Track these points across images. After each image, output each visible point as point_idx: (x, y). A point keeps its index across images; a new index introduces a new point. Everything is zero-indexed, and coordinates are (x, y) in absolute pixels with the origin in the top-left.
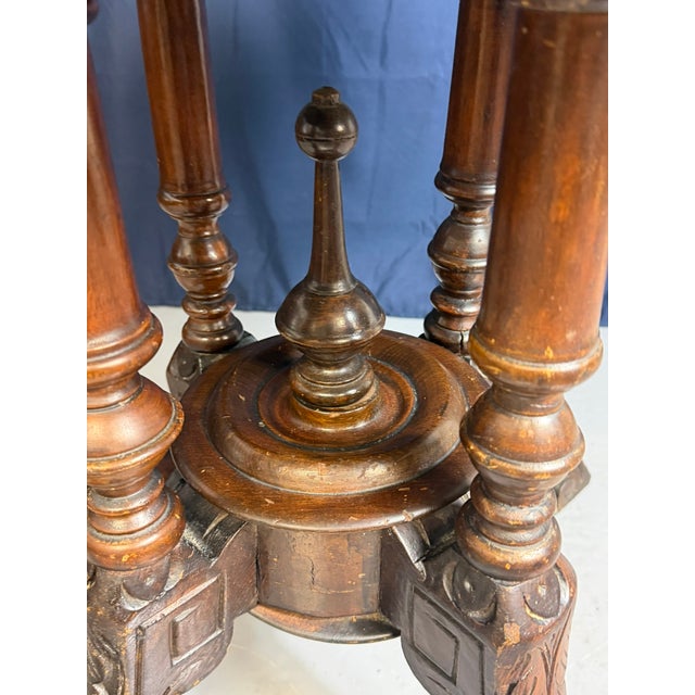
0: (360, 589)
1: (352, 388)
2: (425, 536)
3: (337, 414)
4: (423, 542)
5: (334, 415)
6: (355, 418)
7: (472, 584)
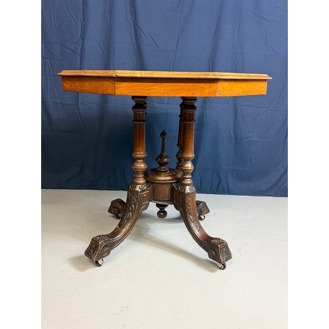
7: (182, 187)
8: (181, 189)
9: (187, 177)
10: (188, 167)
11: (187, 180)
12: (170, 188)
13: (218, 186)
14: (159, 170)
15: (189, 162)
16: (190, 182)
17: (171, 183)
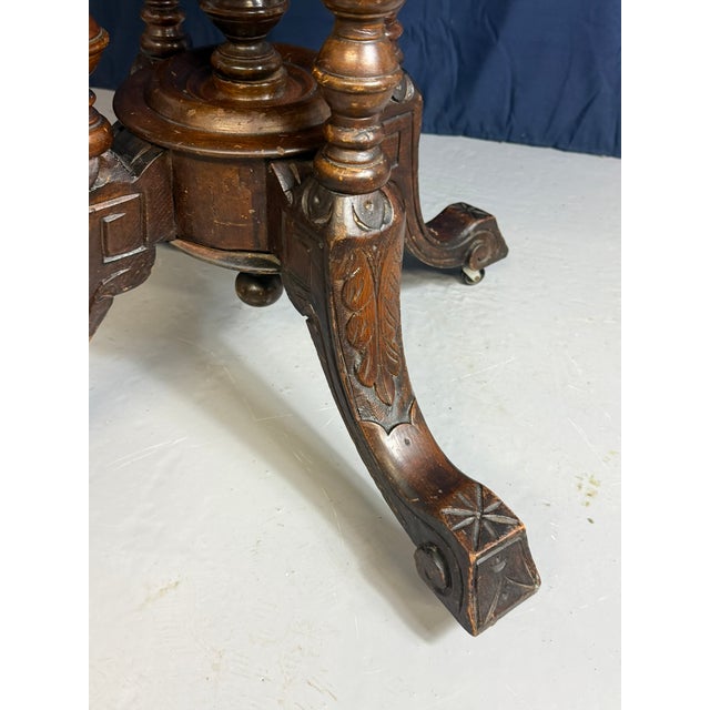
0: (252, 224)
1: (261, 65)
2: (297, 177)
3: (244, 86)
4: (296, 181)
5: (243, 86)
6: (261, 92)
7: (320, 199)
8: (316, 211)
9: (348, 136)
10: (358, 73)
11: (347, 156)
12: (260, 184)
13: (578, 122)
14: (221, 64)
15: (367, 32)
16: (365, 174)
17: (268, 160)
